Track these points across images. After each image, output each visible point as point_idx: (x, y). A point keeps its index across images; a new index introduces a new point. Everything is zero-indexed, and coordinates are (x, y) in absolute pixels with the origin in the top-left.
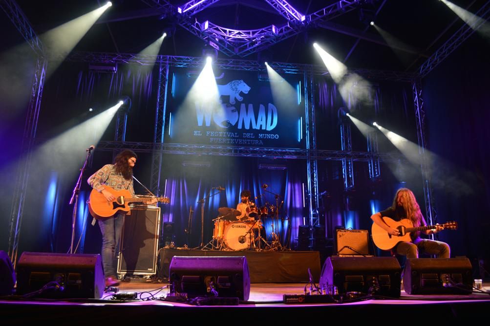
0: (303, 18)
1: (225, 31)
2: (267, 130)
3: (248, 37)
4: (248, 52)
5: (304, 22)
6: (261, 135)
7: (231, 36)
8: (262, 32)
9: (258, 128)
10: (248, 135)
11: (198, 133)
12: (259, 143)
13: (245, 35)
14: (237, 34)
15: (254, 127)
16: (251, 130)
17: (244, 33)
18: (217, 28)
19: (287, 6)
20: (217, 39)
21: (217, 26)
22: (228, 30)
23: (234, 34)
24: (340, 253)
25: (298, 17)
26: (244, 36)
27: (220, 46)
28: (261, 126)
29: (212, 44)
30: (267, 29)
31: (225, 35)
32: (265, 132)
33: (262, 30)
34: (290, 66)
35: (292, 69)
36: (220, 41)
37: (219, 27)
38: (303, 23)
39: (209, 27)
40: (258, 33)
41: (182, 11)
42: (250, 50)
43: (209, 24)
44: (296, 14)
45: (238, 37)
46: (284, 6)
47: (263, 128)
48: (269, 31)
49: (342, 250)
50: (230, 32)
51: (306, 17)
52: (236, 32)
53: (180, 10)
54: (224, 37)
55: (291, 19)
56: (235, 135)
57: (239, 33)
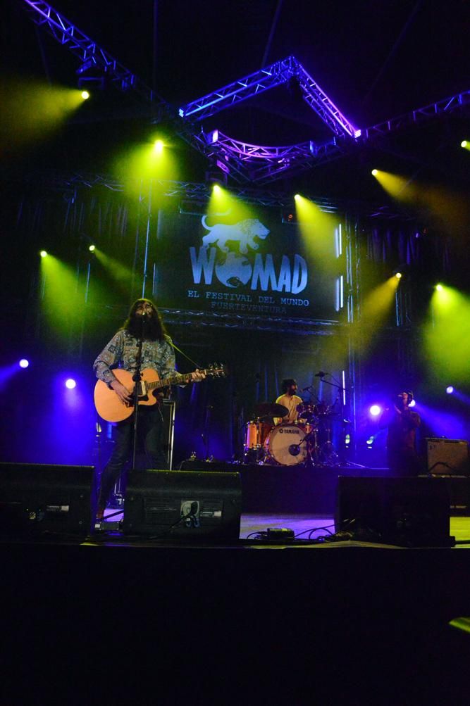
0: (358, 134)
1: (240, 146)
2: (293, 292)
3: (273, 157)
4: (269, 178)
5: (358, 138)
6: (284, 300)
7: (249, 154)
8: (294, 150)
9: (280, 289)
10: (266, 298)
11: (194, 294)
12: (281, 310)
13: (268, 154)
14: (257, 151)
15: (274, 288)
16: (270, 292)
17: (267, 150)
18: (229, 141)
19: (337, 115)
20: (226, 158)
21: (229, 139)
22: (244, 145)
23: (252, 151)
24: (432, 471)
25: (349, 130)
26: (266, 155)
27: (230, 168)
28: (284, 286)
29: (220, 164)
30: (302, 147)
31: (240, 152)
32: (290, 295)
33: (294, 148)
34: (326, 201)
35: (329, 206)
36: (231, 160)
37: (232, 140)
38: (356, 141)
39: (219, 139)
40: (287, 151)
41: (184, 113)
42: (273, 175)
43: (219, 135)
44: (347, 127)
45: (257, 155)
46: (334, 114)
47: (288, 290)
48: (305, 149)
49: (434, 467)
50: (247, 148)
51: (362, 132)
52: (256, 148)
53: (181, 113)
54: (238, 154)
55: (340, 133)
56: (247, 298)
57: (260, 151)
